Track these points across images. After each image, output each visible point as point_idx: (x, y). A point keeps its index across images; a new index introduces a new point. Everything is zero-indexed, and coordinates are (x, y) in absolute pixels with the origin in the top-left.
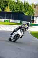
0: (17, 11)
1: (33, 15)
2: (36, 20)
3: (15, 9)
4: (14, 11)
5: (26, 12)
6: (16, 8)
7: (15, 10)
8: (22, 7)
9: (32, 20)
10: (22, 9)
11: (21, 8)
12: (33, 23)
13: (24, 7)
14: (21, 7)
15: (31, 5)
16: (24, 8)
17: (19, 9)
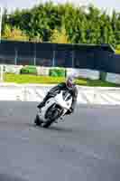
0: (89, 41)
3: (83, 35)
6: (87, 33)
7: (84, 40)
8: (106, 29)
10: (105, 35)
11: (102, 33)
13: (111, 28)
14: (101, 28)
16: (111, 32)
17: (95, 35)
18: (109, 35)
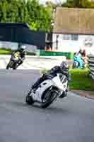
1: (49, 31)
2: (57, 42)
3: (5, 15)
4: (4, 19)
5: (32, 23)
6: (8, 13)
7: (6, 19)
8: (23, 11)
9: (48, 41)
10: (22, 14)
11: (20, 14)
12: (50, 50)
14: (19, 9)
15: (45, 6)
16: (27, 12)
17: (14, 15)
18: (25, 15)
